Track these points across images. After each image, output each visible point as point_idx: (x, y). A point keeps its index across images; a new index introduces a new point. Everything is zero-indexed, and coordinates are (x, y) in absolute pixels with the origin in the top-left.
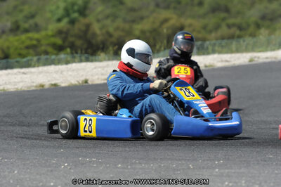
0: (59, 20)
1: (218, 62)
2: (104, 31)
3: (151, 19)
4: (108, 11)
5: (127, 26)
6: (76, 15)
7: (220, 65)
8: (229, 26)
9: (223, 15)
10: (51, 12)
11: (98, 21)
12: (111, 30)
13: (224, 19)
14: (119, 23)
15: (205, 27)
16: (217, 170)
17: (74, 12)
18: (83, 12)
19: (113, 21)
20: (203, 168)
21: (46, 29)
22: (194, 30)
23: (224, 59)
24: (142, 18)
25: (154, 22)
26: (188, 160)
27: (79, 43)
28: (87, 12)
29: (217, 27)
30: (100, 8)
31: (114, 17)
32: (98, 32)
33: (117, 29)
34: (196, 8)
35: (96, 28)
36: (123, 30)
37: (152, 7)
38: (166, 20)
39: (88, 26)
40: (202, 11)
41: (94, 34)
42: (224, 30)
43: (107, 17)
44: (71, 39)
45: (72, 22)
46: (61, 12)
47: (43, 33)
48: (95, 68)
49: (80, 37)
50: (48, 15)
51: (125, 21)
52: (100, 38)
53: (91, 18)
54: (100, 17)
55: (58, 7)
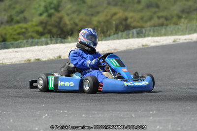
0: (41, 15)
1: (152, 42)
2: (72, 22)
3: (105, 13)
4: (75, 8)
5: (88, 18)
6: (52, 11)
7: (153, 44)
8: (159, 18)
9: (154, 10)
10: (35, 8)
11: (68, 15)
12: (77, 21)
13: (155, 13)
14: (82, 16)
15: (142, 19)
16: (151, 118)
17: (51, 8)
18: (57, 8)
19: (78, 15)
20: (142, 116)
21: (32, 21)
22: (134, 21)
23: (156, 41)
24: (98, 13)
25: (106, 16)
26: (131, 111)
27: (54, 30)
28: (60, 9)
29: (151, 18)
30: (69, 6)
31: (79, 12)
32: (68, 22)
33: (81, 20)
34: (136, 6)
35: (66, 20)
36: (85, 21)
37: (105, 5)
38: (115, 14)
39: (61, 18)
40: (140, 7)
41: (65, 24)
42: (156, 20)
43: (74, 12)
44: (49, 28)
45: (50, 16)
46: (42, 9)
47: (30, 24)
48: (66, 48)
49: (55, 26)
50: (33, 11)
51: (86, 14)
52: (69, 27)
53: (63, 13)
54: (69, 12)
55: (40, 6)
